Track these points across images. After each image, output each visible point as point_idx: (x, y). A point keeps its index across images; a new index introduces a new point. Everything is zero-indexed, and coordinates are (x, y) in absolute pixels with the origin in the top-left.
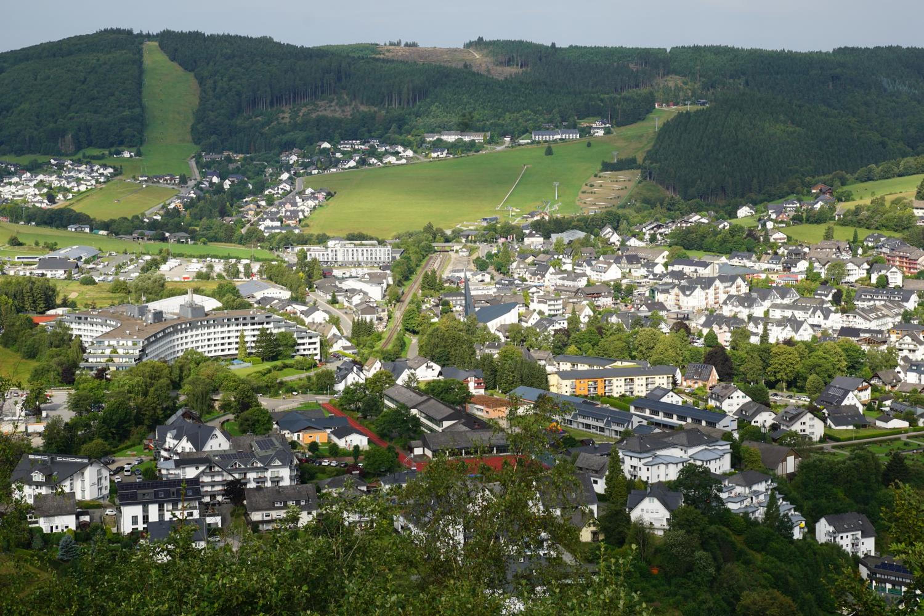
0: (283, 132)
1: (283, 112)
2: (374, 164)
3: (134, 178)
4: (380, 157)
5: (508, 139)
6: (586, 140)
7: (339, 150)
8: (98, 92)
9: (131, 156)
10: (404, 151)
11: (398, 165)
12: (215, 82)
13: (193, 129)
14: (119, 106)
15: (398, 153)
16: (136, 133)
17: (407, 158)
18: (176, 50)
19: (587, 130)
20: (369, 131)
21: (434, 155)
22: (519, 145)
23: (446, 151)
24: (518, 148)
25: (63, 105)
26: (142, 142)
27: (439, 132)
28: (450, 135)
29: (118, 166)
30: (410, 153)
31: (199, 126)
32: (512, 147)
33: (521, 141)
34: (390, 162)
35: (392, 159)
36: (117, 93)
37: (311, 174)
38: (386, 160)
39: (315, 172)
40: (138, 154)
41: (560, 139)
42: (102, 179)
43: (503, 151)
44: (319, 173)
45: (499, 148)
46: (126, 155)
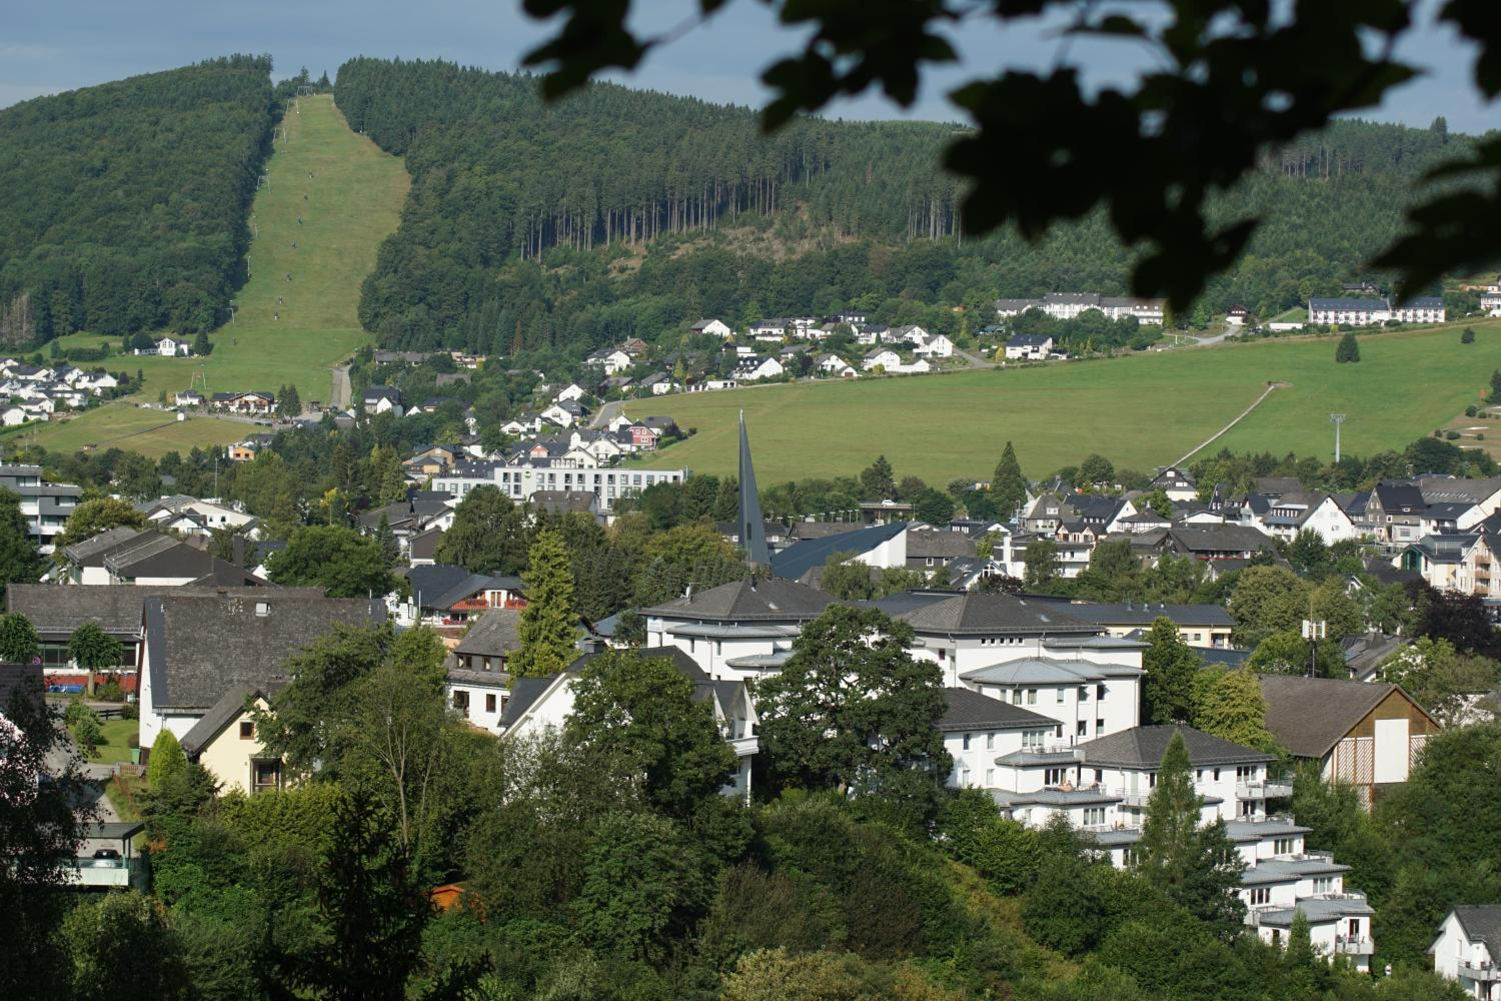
0: (608, 298)
1: (627, 254)
2: (834, 373)
3: (163, 399)
4: (856, 357)
5: (1236, 321)
6: (1460, 325)
7: (750, 340)
8: (128, 194)
9: (179, 353)
10: (927, 342)
11: (905, 375)
12: (450, 178)
13: (370, 288)
14: (172, 227)
15: (910, 345)
16: (202, 294)
17: (935, 359)
18: (367, 101)
19: (1472, 300)
20: (845, 296)
21: (1013, 353)
22: (1267, 334)
23: (1049, 343)
24: (1262, 341)
25: (29, 225)
26: (220, 318)
27: (1040, 296)
28: (1067, 302)
29: (132, 373)
30: (944, 346)
31: (382, 283)
32: (1245, 339)
33: (1275, 326)
34: (881, 368)
35: (890, 361)
36: (174, 197)
37: (648, 393)
38: (870, 364)
39: (661, 388)
40: (204, 348)
41: (1388, 323)
42: (75, 401)
43: (1215, 348)
44: (672, 391)
45: (1205, 341)
46: (167, 349)
